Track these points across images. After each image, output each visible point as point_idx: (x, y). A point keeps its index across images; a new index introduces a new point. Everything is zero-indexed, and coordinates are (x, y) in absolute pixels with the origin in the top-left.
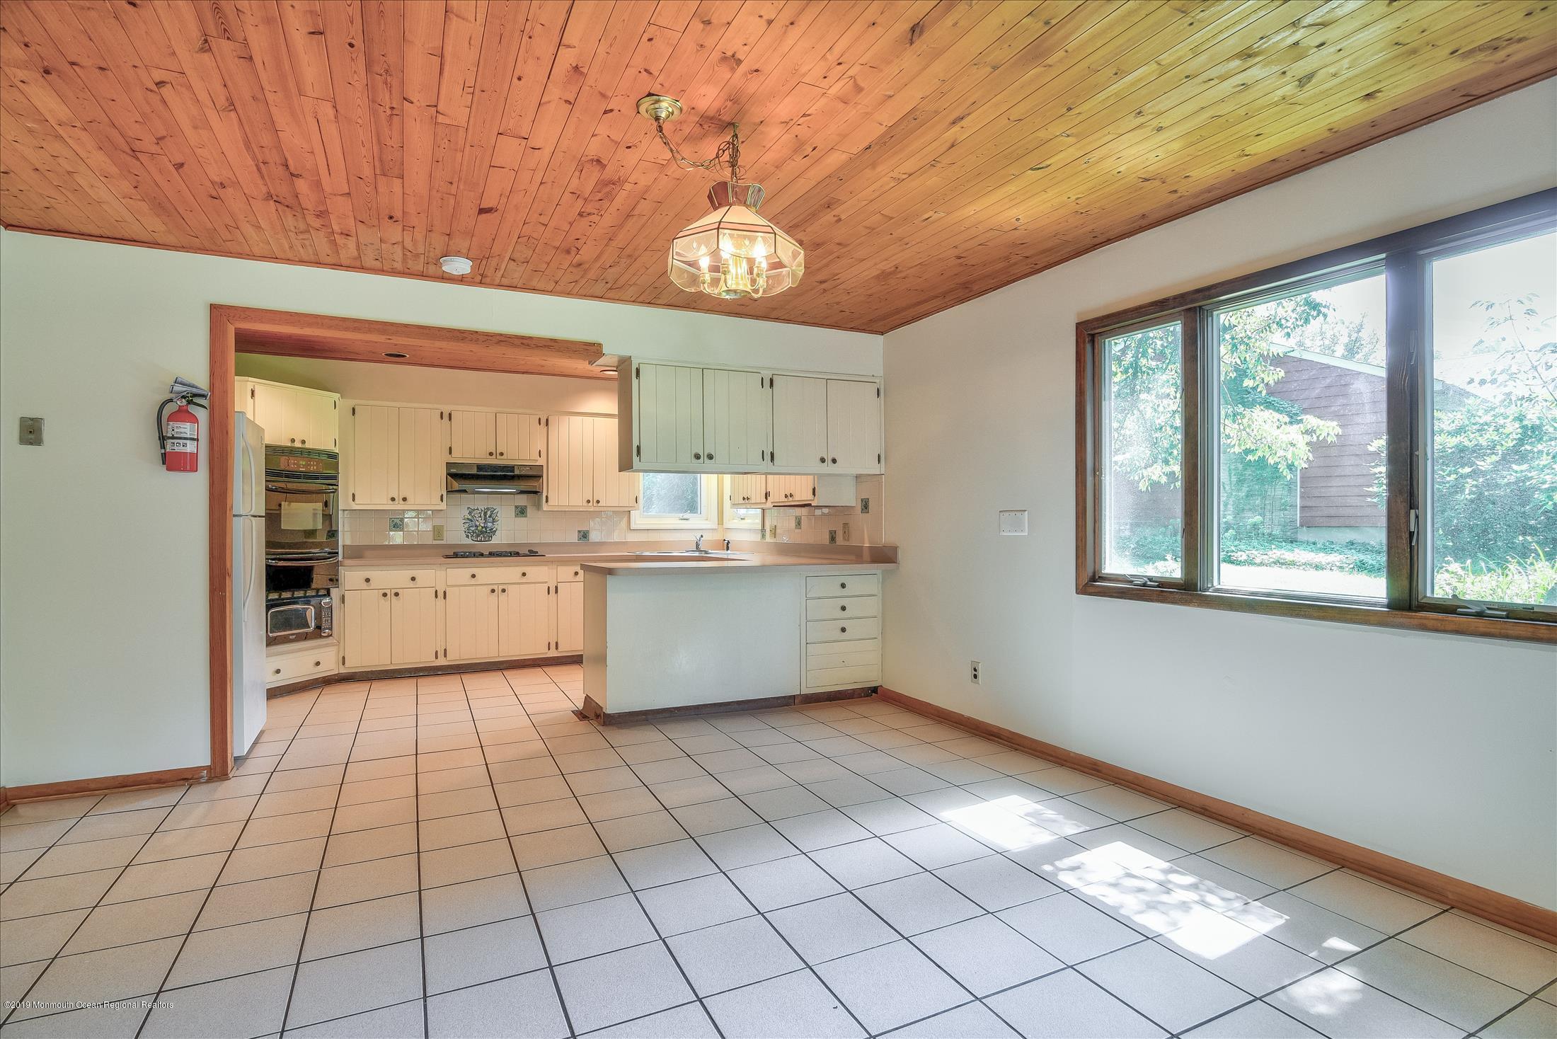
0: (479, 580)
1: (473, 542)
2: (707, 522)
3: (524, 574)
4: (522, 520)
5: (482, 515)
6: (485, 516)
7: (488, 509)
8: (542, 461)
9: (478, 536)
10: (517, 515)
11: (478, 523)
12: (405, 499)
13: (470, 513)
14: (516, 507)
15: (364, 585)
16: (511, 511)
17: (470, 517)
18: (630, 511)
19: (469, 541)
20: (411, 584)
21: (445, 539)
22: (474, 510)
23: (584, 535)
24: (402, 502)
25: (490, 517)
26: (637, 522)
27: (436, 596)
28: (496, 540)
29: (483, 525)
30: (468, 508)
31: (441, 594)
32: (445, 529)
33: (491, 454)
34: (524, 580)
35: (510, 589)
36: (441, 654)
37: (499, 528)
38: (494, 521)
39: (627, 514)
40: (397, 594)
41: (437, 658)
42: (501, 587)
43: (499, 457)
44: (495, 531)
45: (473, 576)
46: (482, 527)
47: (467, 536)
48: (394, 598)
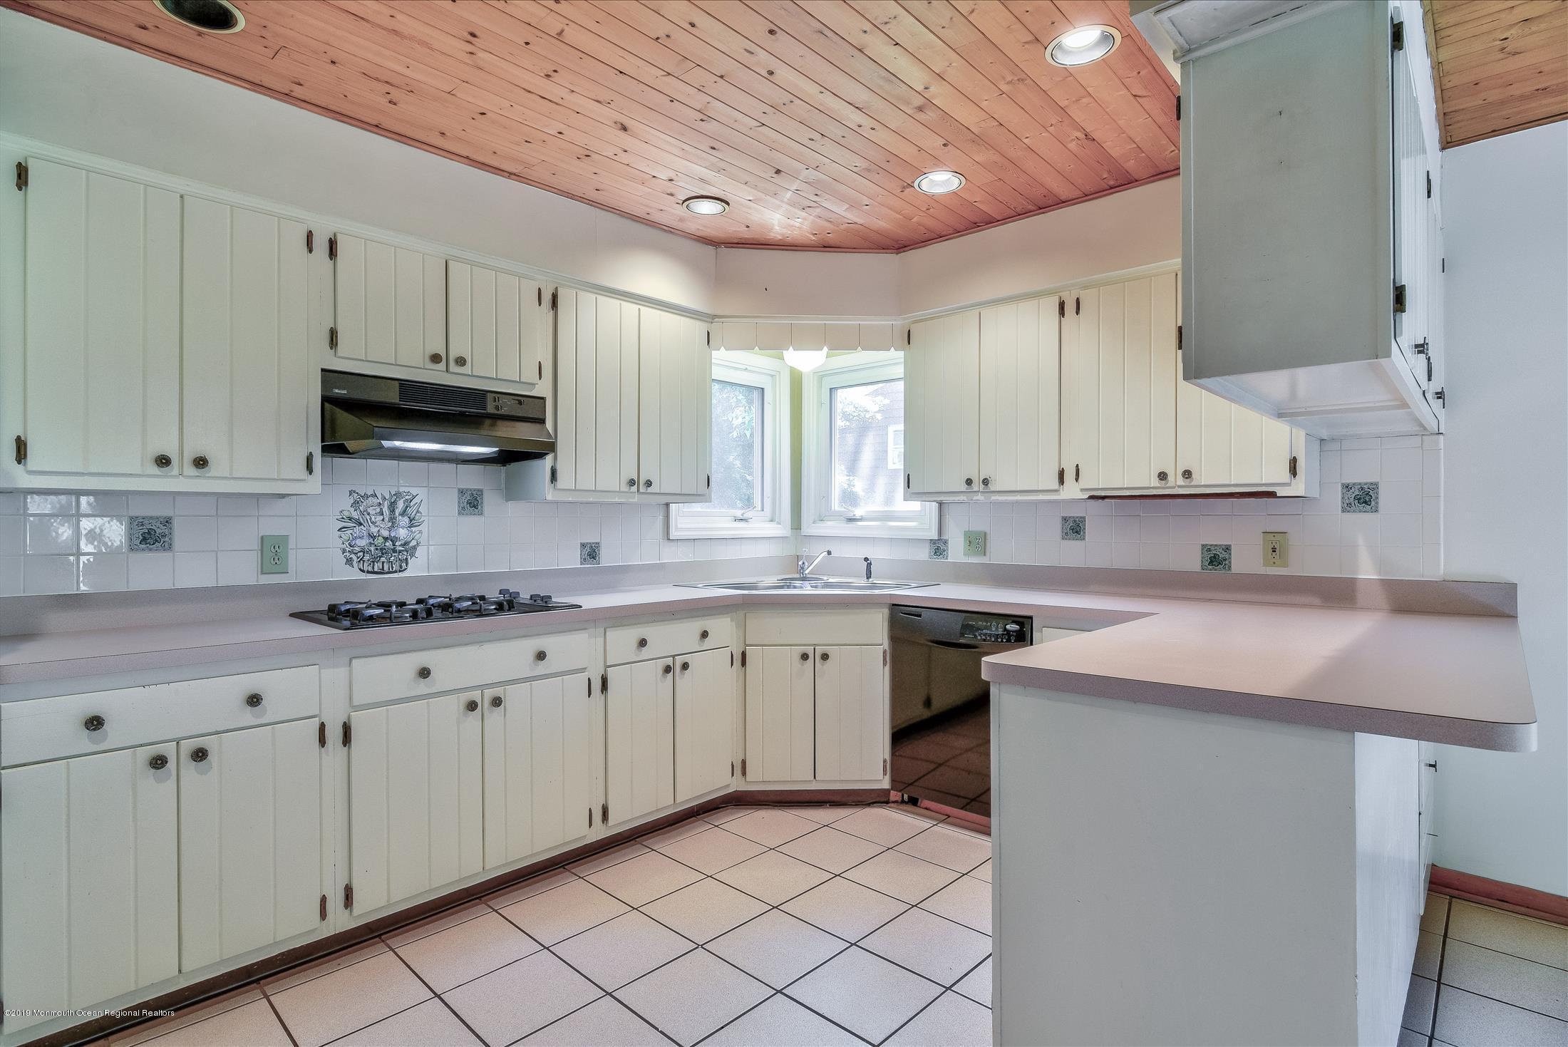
0: (440, 680)
1: (363, 576)
2: (773, 525)
3: (541, 656)
4: (471, 521)
5: (386, 510)
6: (392, 511)
7: (398, 495)
8: (542, 389)
9: (374, 561)
10: (462, 511)
11: (374, 530)
12: (201, 462)
13: (356, 504)
14: (462, 492)
15: (85, 741)
16: (451, 502)
17: (355, 515)
18: (667, 505)
19: (353, 574)
20: (248, 716)
21: (291, 568)
22: (366, 496)
23: (591, 553)
24: (190, 470)
25: (403, 513)
26: (679, 526)
27: (322, 741)
28: (417, 568)
29: (386, 533)
30: (351, 493)
31: (334, 734)
32: (292, 544)
33: (436, 358)
34: (542, 668)
35: (513, 696)
36: (336, 902)
37: (423, 539)
38: (412, 523)
39: (662, 510)
40: (200, 755)
41: (323, 915)
42: (490, 694)
43: (453, 368)
44: (414, 548)
45: (424, 673)
46: (386, 539)
47: (349, 562)
48: (189, 768)
